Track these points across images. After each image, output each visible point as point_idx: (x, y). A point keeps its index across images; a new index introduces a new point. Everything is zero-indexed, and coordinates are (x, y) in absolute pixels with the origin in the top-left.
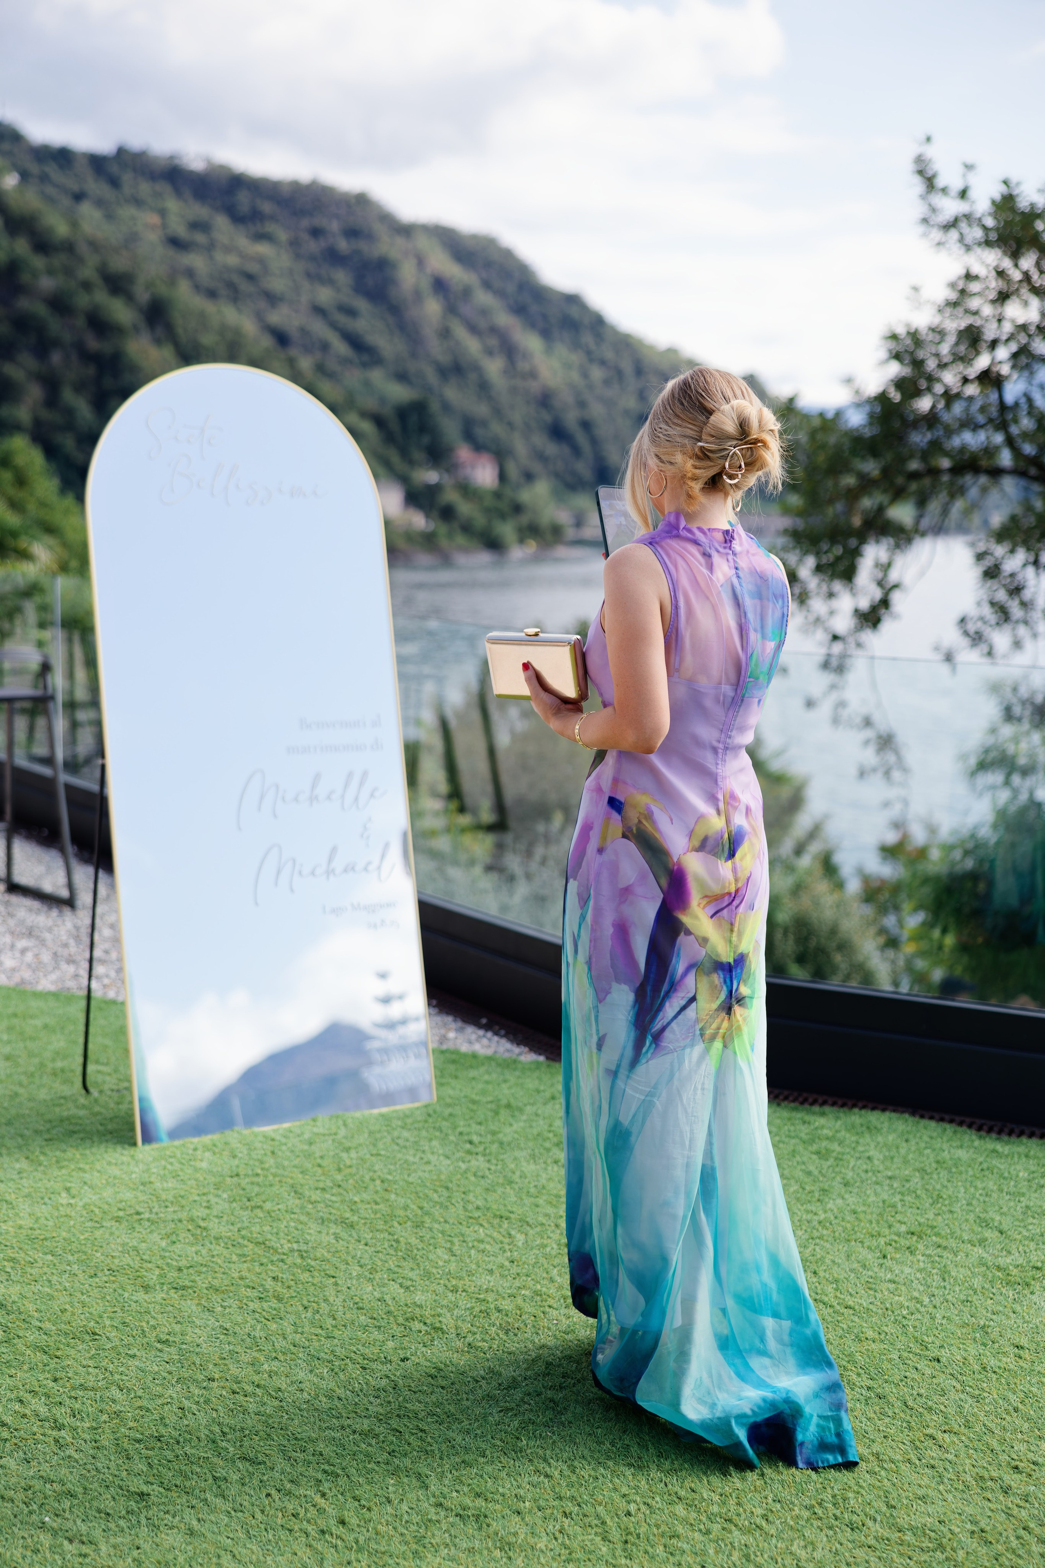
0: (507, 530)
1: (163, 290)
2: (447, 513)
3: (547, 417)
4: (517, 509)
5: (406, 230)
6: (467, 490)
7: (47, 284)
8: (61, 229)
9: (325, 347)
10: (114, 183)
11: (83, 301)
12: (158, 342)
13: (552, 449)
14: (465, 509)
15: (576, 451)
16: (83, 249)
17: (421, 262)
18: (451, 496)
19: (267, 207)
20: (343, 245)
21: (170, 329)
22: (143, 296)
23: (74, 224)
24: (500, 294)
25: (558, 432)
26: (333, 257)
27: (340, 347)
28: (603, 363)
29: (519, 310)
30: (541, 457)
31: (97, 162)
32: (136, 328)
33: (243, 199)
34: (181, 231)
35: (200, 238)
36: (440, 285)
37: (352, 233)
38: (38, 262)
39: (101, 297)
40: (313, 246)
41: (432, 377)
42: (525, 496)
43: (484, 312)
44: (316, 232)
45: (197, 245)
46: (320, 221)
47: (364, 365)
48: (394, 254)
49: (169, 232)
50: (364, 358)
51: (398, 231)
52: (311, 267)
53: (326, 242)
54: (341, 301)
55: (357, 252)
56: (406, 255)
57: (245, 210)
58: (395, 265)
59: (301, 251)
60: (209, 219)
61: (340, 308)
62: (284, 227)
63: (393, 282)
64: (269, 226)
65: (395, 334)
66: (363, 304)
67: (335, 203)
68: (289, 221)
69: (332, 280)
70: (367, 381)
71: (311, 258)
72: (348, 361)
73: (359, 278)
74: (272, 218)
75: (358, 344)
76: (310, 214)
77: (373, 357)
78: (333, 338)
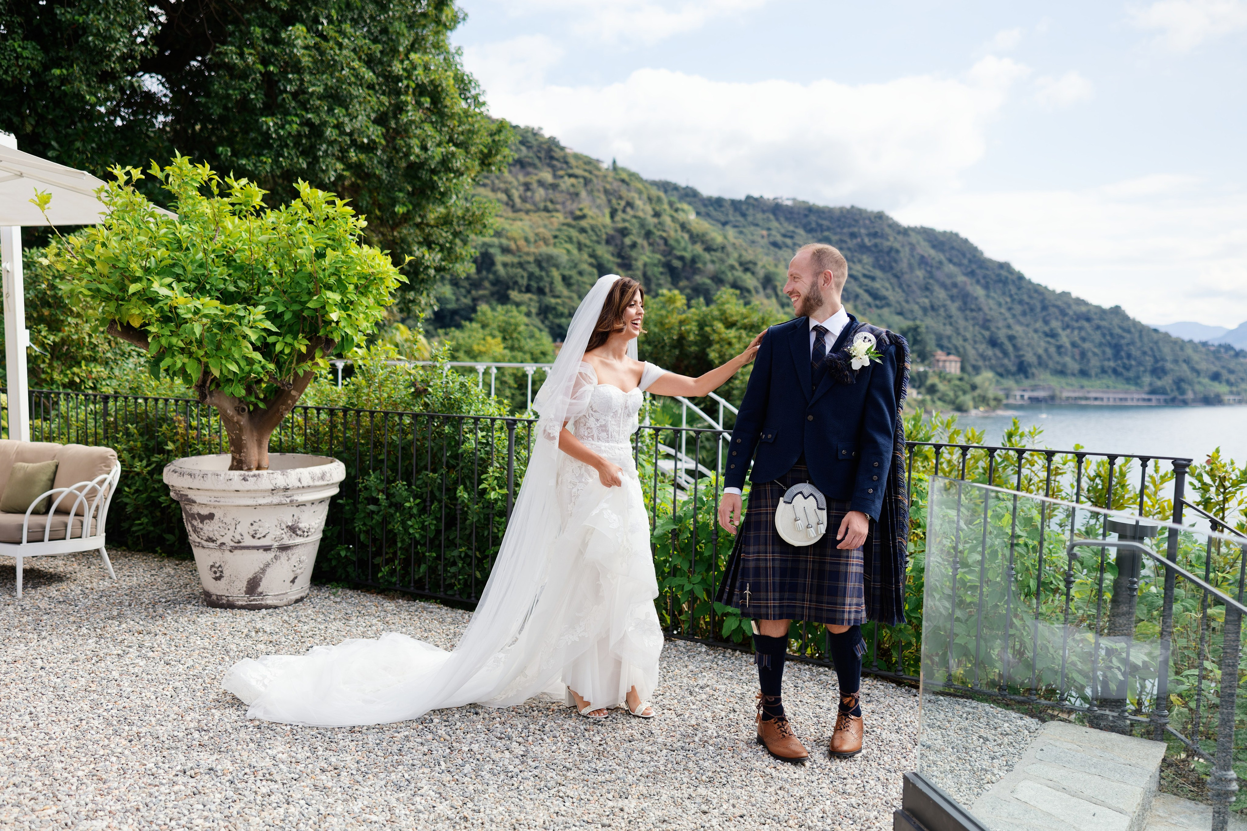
0: (967, 399)
1: (772, 269)
2: (932, 390)
3: (987, 334)
4: (974, 387)
5: (905, 232)
6: (942, 376)
7: (711, 267)
8: (719, 239)
9: (857, 297)
10: (744, 215)
11: (730, 276)
12: (768, 297)
13: (990, 352)
14: (942, 387)
15: (1005, 354)
16: (730, 249)
17: (913, 247)
18: (933, 380)
19: (825, 223)
20: (868, 242)
21: (775, 289)
22: (761, 273)
23: (725, 237)
24: (959, 265)
25: (993, 343)
26: (863, 248)
27: (867, 298)
28: (1021, 302)
29: (972, 274)
30: (983, 357)
31: (735, 204)
32: (757, 292)
33: (813, 218)
34: (779, 239)
35: (788, 241)
36: (923, 261)
37: (875, 235)
38: (707, 256)
39: (739, 273)
40: (852, 243)
41: (919, 313)
42: (978, 380)
43: (950, 276)
44: (853, 235)
45: (787, 246)
46: (855, 230)
47: (877, 307)
48: (897, 245)
49: (772, 239)
50: (878, 302)
51: (899, 233)
52: (849, 254)
53: (859, 240)
54: (866, 272)
55: (876, 245)
56: (903, 246)
57: (814, 225)
58: (897, 251)
59: (844, 245)
60: (793, 232)
61: (865, 276)
62: (835, 234)
63: (896, 261)
64: (826, 234)
65: (897, 289)
66: (878, 273)
67: (864, 219)
68: (838, 230)
69: (860, 261)
70: (879, 316)
71: (849, 249)
72: (869, 305)
73: (877, 259)
74: (828, 229)
75: (875, 295)
76: (850, 226)
77: (884, 302)
78: (860, 291)
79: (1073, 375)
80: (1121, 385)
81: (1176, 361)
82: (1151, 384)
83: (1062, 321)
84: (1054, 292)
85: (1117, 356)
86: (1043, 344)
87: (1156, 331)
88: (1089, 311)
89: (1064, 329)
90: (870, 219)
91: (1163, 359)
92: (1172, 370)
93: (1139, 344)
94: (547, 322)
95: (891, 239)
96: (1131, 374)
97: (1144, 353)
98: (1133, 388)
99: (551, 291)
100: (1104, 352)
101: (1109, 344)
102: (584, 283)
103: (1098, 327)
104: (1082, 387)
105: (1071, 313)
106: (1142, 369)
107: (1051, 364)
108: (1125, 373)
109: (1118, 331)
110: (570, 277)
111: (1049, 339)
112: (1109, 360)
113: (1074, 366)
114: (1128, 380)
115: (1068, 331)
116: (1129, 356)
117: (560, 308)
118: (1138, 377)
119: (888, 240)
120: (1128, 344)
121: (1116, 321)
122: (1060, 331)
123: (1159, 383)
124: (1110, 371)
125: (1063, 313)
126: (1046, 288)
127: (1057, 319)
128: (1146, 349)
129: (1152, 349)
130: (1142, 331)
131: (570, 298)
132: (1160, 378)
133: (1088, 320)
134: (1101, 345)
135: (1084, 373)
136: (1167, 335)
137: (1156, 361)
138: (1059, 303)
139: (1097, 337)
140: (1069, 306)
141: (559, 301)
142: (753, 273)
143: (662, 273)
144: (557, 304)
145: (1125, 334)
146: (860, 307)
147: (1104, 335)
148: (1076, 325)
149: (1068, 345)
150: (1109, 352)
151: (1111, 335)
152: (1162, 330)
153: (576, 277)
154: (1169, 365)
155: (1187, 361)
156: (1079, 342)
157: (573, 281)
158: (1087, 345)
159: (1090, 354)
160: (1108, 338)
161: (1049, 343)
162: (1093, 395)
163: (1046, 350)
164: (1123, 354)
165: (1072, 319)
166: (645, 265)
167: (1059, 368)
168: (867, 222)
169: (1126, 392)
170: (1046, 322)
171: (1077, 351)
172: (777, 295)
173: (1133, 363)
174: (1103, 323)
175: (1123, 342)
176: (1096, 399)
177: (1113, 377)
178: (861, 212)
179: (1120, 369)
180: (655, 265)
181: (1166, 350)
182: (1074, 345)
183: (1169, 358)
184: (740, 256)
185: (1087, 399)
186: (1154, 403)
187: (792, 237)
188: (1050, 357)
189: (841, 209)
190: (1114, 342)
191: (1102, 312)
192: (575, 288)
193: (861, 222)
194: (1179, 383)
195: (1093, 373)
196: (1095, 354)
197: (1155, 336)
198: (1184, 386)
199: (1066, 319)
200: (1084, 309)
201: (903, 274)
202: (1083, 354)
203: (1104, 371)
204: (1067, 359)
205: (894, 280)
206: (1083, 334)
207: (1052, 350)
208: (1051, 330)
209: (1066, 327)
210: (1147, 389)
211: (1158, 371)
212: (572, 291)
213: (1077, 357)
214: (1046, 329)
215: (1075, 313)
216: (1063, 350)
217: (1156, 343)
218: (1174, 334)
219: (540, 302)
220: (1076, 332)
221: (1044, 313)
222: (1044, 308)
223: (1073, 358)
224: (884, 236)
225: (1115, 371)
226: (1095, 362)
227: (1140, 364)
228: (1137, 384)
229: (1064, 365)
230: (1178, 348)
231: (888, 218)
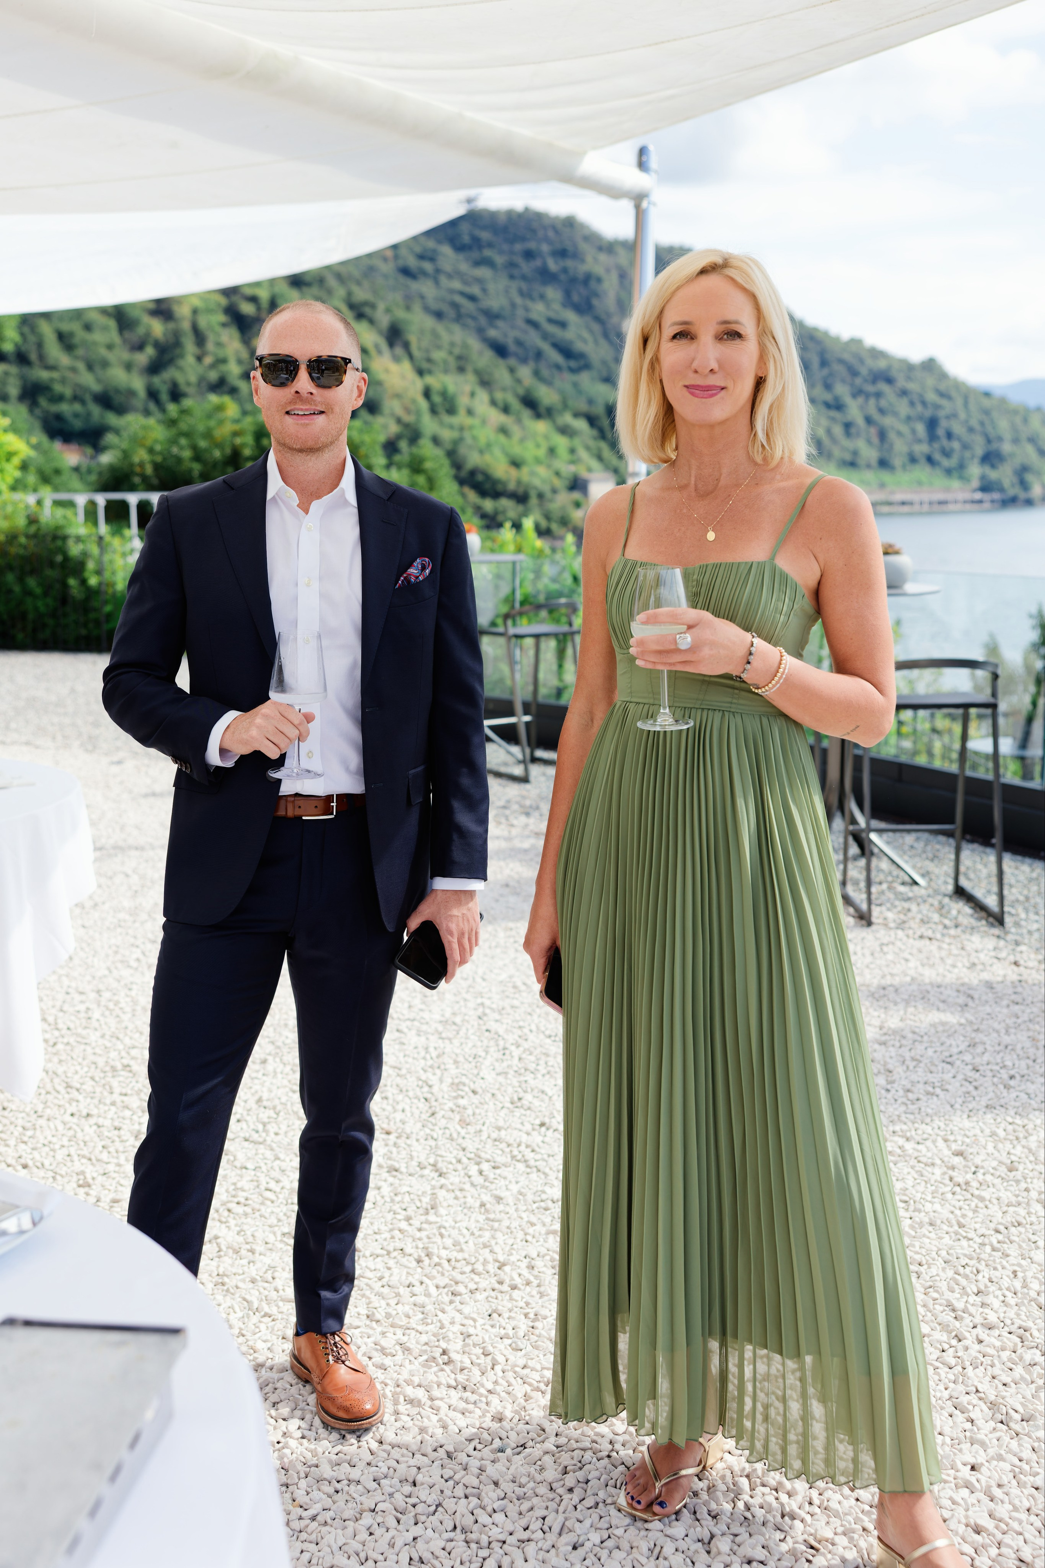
1: (401, 314)
9: (539, 355)
12: (395, 357)
19: (485, 235)
20: (553, 265)
21: (406, 346)
22: (383, 318)
26: (546, 276)
32: (378, 349)
35: (428, 266)
37: (562, 253)
40: (526, 267)
44: (529, 255)
45: (424, 273)
46: (532, 245)
47: (572, 371)
48: (598, 270)
49: (401, 263)
50: (573, 364)
51: (600, 249)
52: (524, 286)
53: (538, 263)
54: (552, 315)
55: (565, 270)
56: (608, 271)
57: (466, 239)
58: (599, 280)
59: (516, 272)
60: (434, 251)
61: (550, 321)
62: (501, 252)
63: (596, 295)
64: (488, 253)
65: (603, 342)
66: (571, 316)
67: (545, 228)
68: (505, 247)
69: (542, 297)
70: (575, 385)
71: (524, 278)
72: (558, 367)
73: (568, 294)
74: (490, 245)
75: (567, 352)
76: (523, 239)
77: (582, 362)
78: (546, 347)
79: (869, 466)
80: (939, 480)
81: (1016, 441)
82: (983, 478)
83: (852, 385)
84: (837, 339)
85: (932, 437)
86: (824, 422)
87: (987, 394)
88: (889, 368)
89: (854, 396)
90: (554, 228)
91: (1000, 439)
92: (1012, 455)
93: (962, 415)
94: (38, 411)
95: (589, 259)
96: (952, 462)
97: (971, 430)
98: (956, 484)
99: (41, 357)
100: (914, 431)
101: (920, 418)
102: (95, 343)
103: (904, 393)
104: (882, 486)
105: (864, 371)
106: (967, 454)
107: (837, 452)
108: (946, 463)
109: (931, 397)
110: (71, 334)
111: (834, 413)
112: (919, 441)
113: (869, 453)
114: (949, 472)
115: (860, 400)
116: (949, 435)
117: (58, 388)
118: (961, 466)
119: (583, 261)
120: (948, 417)
121: (930, 382)
122: (848, 400)
123: (993, 475)
124: (923, 461)
125: (854, 373)
126: (826, 334)
127: (843, 381)
128: (974, 423)
129: (982, 424)
130: (967, 393)
131: (73, 370)
132: (993, 466)
133: (889, 381)
134: (909, 418)
135: (883, 464)
136: (1003, 401)
137: (989, 441)
138: (846, 356)
139: (903, 408)
140: (861, 361)
141: (55, 375)
142: (371, 321)
143: (224, 325)
144: (52, 380)
145: (944, 402)
146: (545, 372)
147: (912, 404)
148: (870, 388)
149: (860, 421)
150: (921, 429)
151: (924, 403)
152: (997, 393)
153: (80, 334)
154: (1007, 447)
155: (1032, 440)
156: (876, 416)
157: (76, 340)
158: (887, 421)
159: (892, 436)
160: (919, 408)
161: (833, 419)
162: (899, 497)
163: (829, 432)
164: (940, 432)
165: (866, 381)
166: (195, 312)
167: (848, 457)
168: (551, 234)
169: (947, 490)
170: (828, 387)
171: (873, 431)
172: (411, 357)
173: (956, 445)
174: (911, 386)
175: (941, 414)
176: (903, 503)
177: (928, 469)
178: (539, 216)
179: (937, 456)
180: (209, 311)
181: (1003, 425)
182: (869, 420)
183: (1007, 436)
184: (350, 294)
185: (890, 504)
186: (987, 505)
187: (432, 259)
188: (834, 440)
189: (510, 213)
190: (928, 413)
191: (909, 368)
192: (80, 352)
193: (541, 234)
194: (1022, 473)
195: (897, 462)
196: (899, 434)
197: (986, 402)
198: (1029, 477)
199: (858, 381)
200: (882, 364)
201: (609, 315)
202: (882, 435)
203: (913, 460)
204: (861, 444)
205: (596, 327)
206: (883, 403)
207: (838, 430)
208: (836, 398)
209: (857, 393)
210: (976, 483)
211: (991, 458)
212: (76, 358)
213: (876, 440)
214: (828, 397)
215: (871, 371)
216: (853, 430)
217: (987, 412)
218: (1016, 398)
219: (23, 378)
220: (872, 402)
221: (825, 372)
222: (824, 363)
223: (869, 442)
224: (576, 255)
225: (930, 460)
226: (900, 447)
227: (965, 446)
228: (962, 478)
229: (855, 453)
230: (1018, 420)
231: (582, 226)
